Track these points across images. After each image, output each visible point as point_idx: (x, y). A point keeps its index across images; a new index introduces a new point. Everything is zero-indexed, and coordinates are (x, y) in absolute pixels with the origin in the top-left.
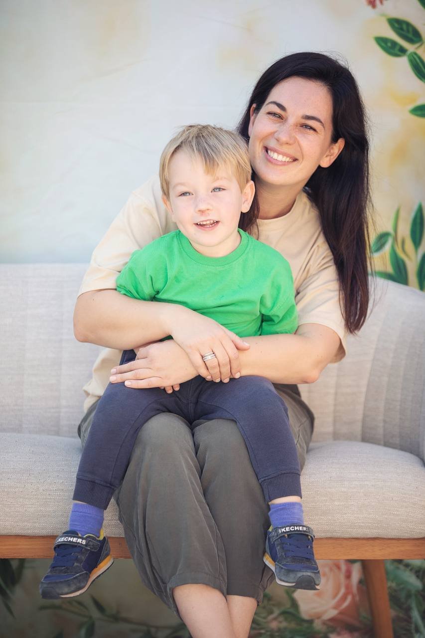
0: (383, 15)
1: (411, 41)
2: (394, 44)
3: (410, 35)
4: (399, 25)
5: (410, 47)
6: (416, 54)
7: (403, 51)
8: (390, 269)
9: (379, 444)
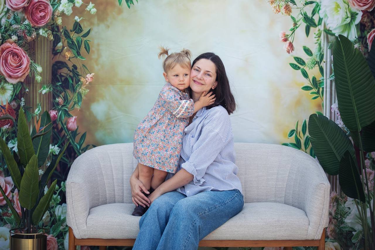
0: (292, 56)
1: (302, 65)
2: (296, 65)
3: (302, 63)
4: (298, 59)
5: (302, 67)
6: (303, 69)
7: (299, 68)
8: (295, 142)
9: (290, 205)
